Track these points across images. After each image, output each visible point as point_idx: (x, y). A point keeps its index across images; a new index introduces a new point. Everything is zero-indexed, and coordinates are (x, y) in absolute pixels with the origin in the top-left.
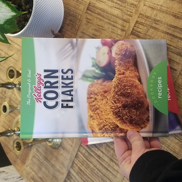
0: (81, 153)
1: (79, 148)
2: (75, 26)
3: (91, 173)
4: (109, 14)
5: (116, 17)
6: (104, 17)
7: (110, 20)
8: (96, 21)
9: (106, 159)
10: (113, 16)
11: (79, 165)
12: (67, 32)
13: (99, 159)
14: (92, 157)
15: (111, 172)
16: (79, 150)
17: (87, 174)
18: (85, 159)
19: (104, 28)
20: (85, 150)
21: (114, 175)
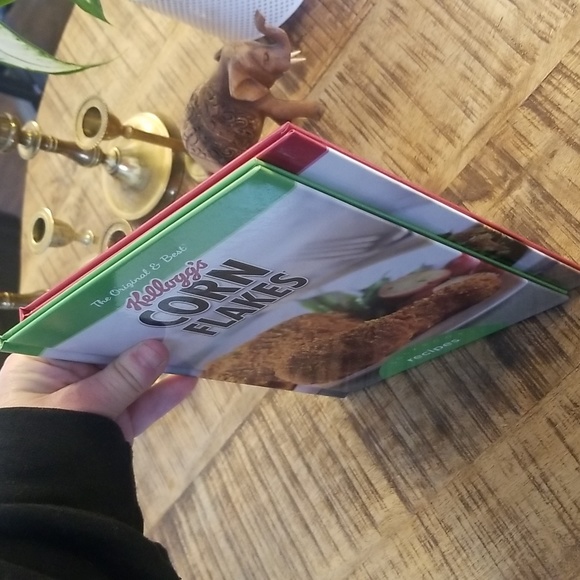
0: (244, 444)
1: (242, 425)
2: (349, 15)
3: (256, 520)
4: (473, 9)
5: (494, 26)
6: (452, 16)
7: (470, 32)
8: (421, 22)
9: (314, 495)
10: (484, 18)
11: (225, 478)
12: (316, 28)
13: (293, 486)
14: (271, 471)
15: (315, 541)
16: (238, 432)
17: (242, 516)
18: (249, 467)
19: (439, 55)
20: (256, 439)
21: (322, 554)
